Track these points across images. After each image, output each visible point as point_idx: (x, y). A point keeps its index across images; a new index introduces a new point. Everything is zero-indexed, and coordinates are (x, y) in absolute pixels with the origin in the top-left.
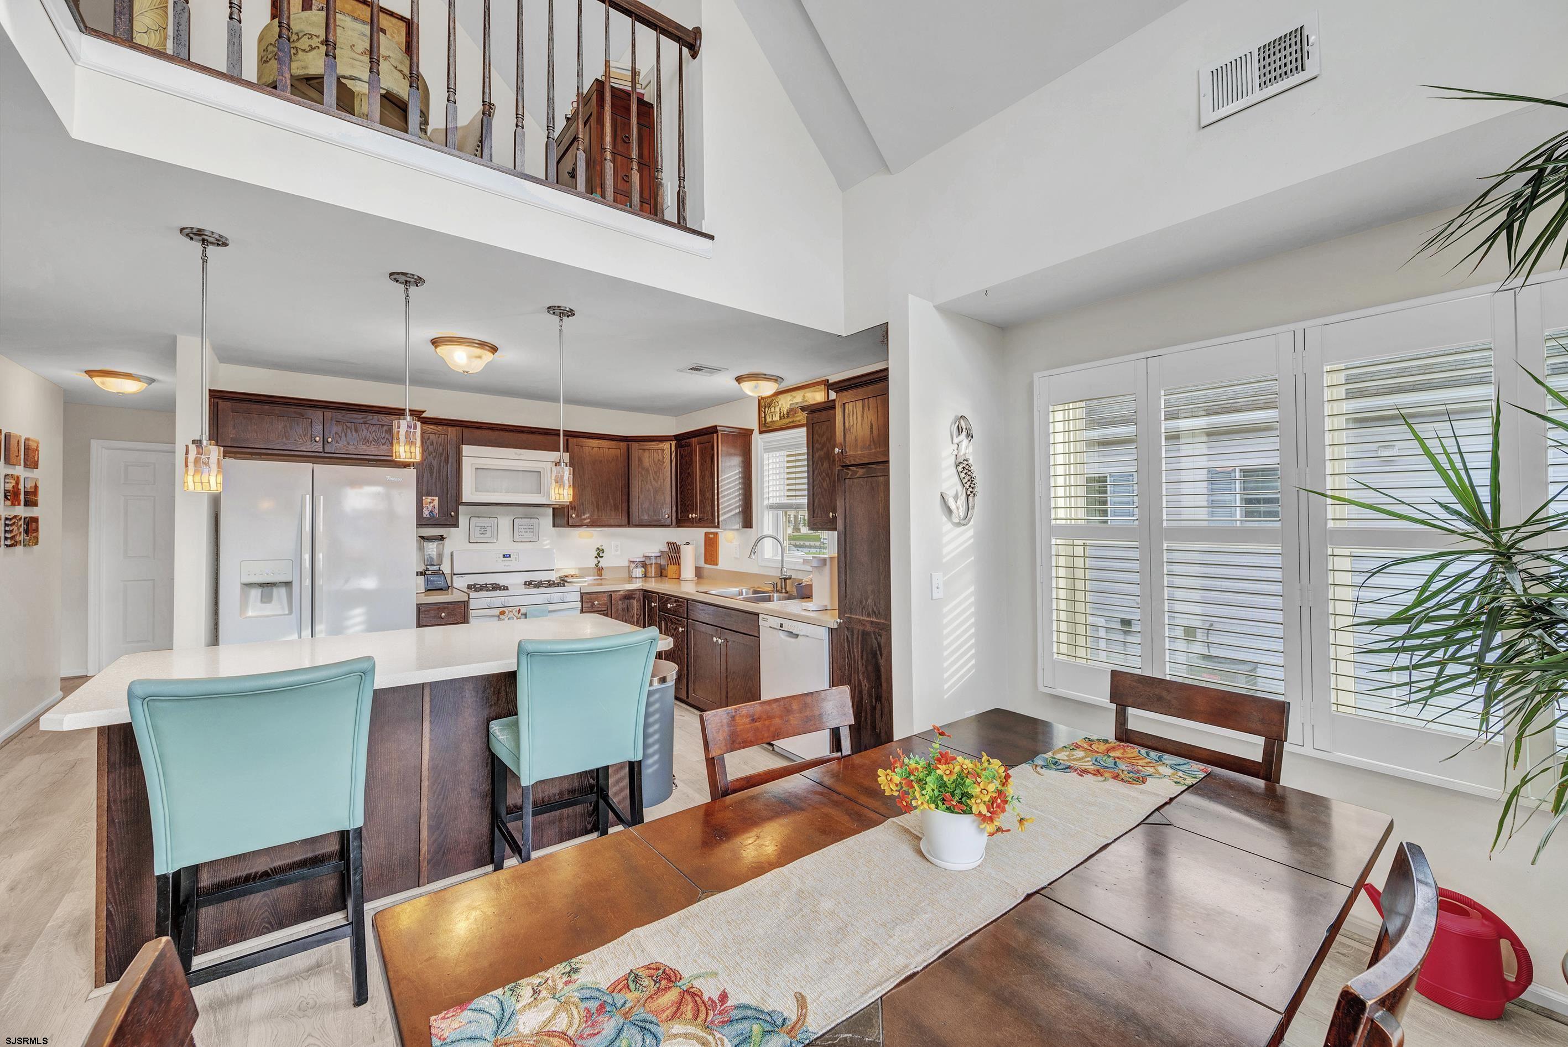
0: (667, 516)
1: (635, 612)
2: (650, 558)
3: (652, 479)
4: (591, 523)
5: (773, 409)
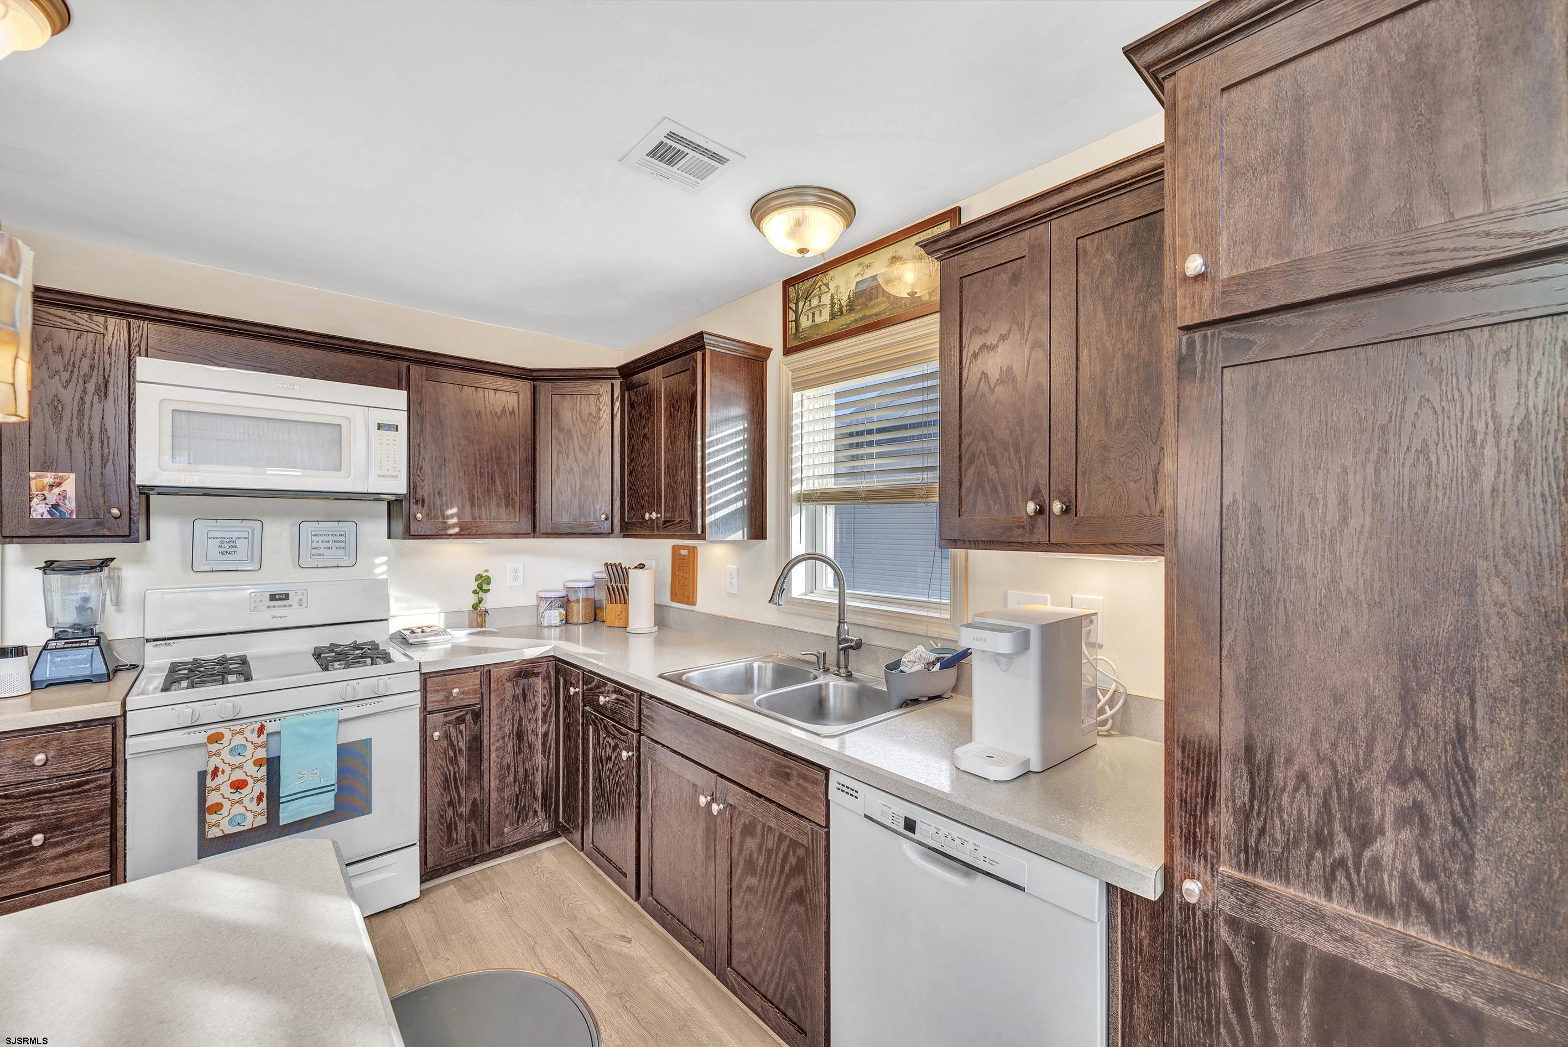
0: (603, 516)
1: (539, 699)
2: (575, 590)
3: (577, 449)
4: (462, 530)
5: (815, 302)
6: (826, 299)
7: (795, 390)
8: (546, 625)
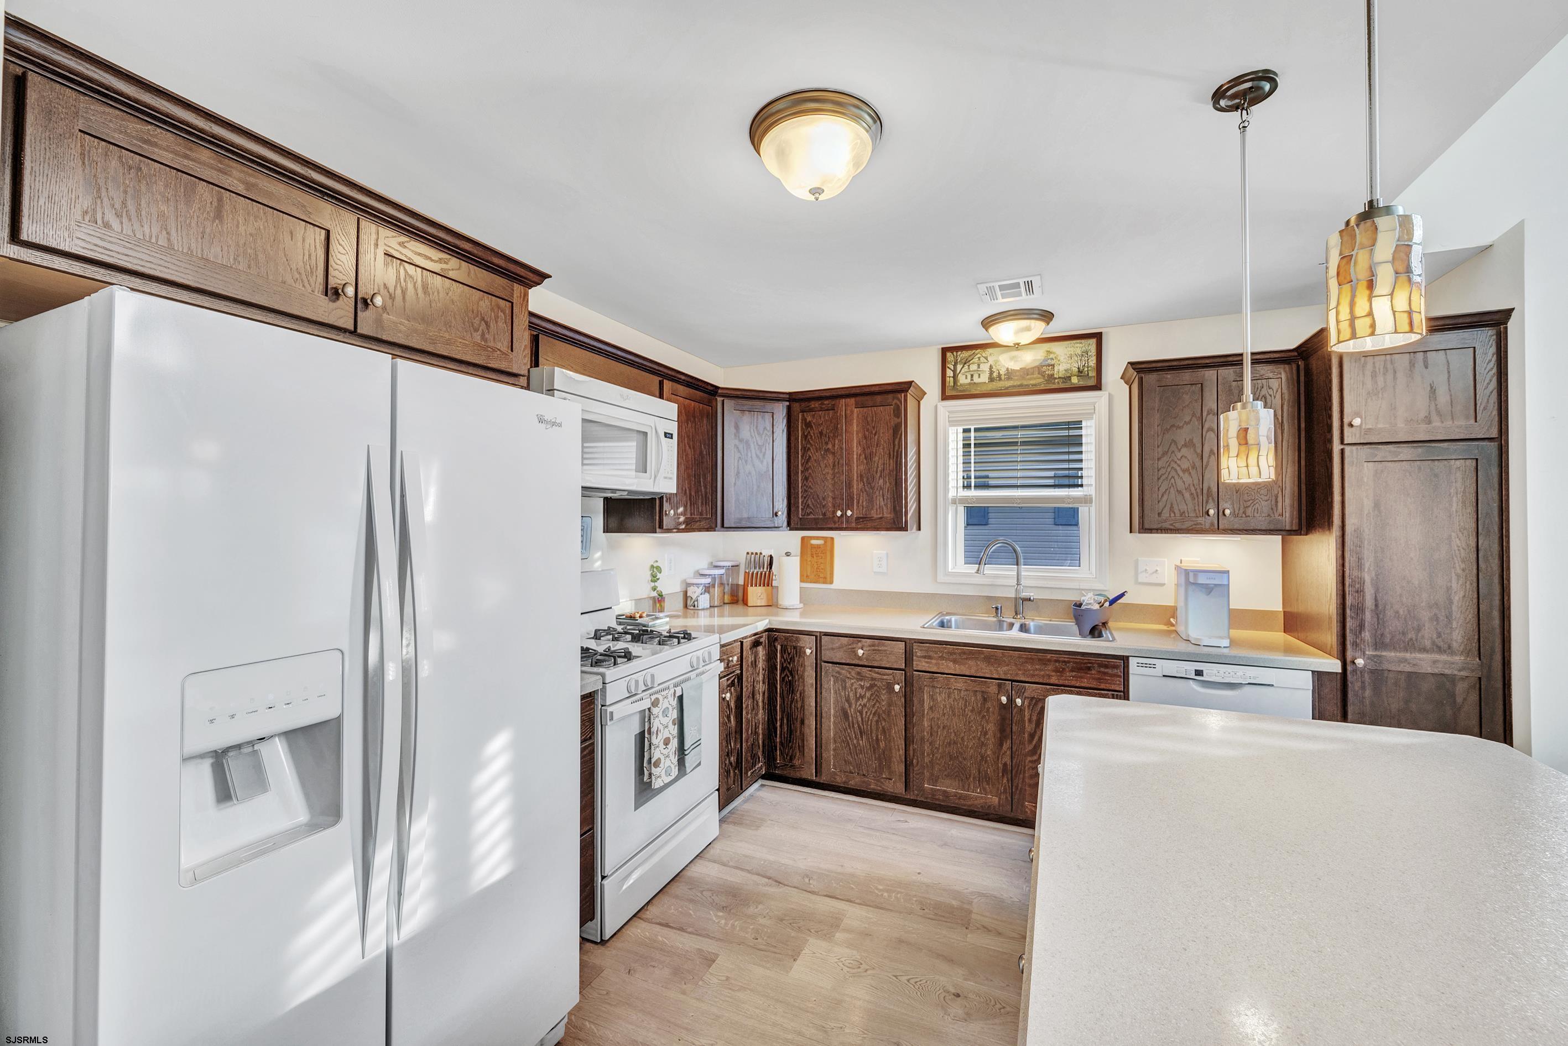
1: (761, 664)
3: (754, 456)
4: (687, 525)
5: (974, 367)
6: (985, 367)
7: (951, 426)
8: (700, 608)
